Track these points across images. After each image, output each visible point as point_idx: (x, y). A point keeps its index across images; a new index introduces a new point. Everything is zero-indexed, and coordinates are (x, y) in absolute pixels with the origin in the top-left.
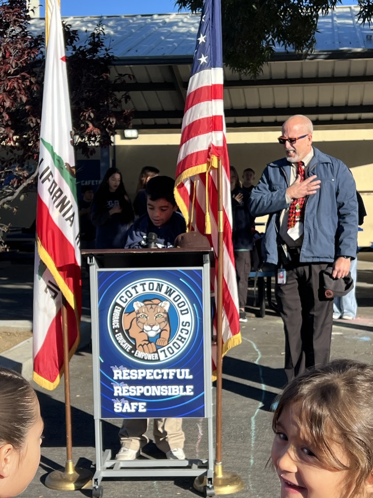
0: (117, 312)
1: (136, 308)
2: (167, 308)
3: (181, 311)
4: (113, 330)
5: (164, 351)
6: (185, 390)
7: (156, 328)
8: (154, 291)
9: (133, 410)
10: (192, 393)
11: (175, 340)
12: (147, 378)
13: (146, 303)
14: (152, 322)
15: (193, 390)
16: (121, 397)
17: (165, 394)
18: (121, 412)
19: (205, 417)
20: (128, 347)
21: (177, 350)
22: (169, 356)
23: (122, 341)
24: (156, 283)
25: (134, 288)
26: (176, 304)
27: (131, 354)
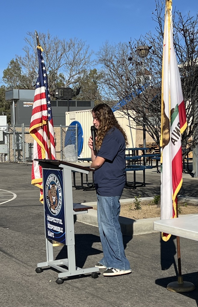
0: (47, 188)
1: (51, 188)
2: (56, 189)
3: (59, 191)
4: (47, 197)
5: (56, 209)
6: (61, 230)
7: (55, 198)
8: (53, 180)
9: (52, 236)
10: (62, 232)
11: (58, 205)
12: (54, 221)
13: (53, 185)
14: (54, 195)
15: (63, 231)
16: (49, 229)
17: (57, 230)
18: (49, 236)
19: (66, 245)
20: (50, 206)
21: (59, 210)
22: (58, 212)
23: (49, 203)
24: (54, 176)
25: (50, 178)
26: (58, 187)
27: (50, 209)
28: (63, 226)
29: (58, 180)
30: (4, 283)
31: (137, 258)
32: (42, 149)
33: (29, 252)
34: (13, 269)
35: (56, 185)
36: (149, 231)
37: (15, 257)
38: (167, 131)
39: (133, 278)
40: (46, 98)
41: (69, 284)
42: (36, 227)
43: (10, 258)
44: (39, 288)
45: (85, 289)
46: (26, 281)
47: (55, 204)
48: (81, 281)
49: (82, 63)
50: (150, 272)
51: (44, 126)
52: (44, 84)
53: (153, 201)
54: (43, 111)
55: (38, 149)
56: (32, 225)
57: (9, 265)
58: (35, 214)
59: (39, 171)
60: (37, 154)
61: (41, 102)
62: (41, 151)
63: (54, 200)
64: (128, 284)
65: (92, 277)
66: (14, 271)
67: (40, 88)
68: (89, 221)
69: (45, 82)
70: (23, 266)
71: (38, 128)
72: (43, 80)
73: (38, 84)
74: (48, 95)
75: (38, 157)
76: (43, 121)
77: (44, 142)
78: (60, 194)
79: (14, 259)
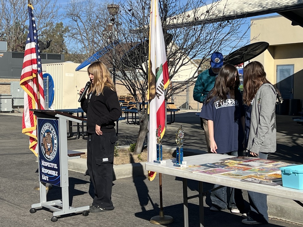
0: (42, 136)
1: (46, 136)
2: (52, 136)
3: (55, 138)
4: (42, 144)
5: (51, 155)
6: (56, 174)
7: (50, 145)
8: (49, 129)
9: (46, 180)
10: (57, 175)
11: (54, 151)
12: (48, 166)
13: (48, 133)
14: (49, 142)
16: (43, 173)
17: (52, 174)
18: (43, 180)
19: (61, 187)
20: (45, 152)
21: (54, 156)
22: (53, 157)
23: (43, 149)
24: (49, 125)
25: (45, 126)
26: (53, 135)
27: (45, 155)
28: (58, 170)
29: (53, 128)
30: (2, 223)
31: (120, 198)
32: (32, 100)
33: (19, 195)
34: (8, 211)
35: (51, 133)
36: (128, 175)
37: (7, 200)
38: (153, 86)
39: (120, 215)
40: (36, 53)
41: (63, 221)
42: (22, 174)
43: (2, 201)
44: (36, 225)
45: (78, 225)
46: (22, 220)
47: (49, 151)
48: (74, 218)
49: (50, 17)
50: (134, 209)
51: (35, 79)
52: (34, 40)
53: (129, 149)
54: (33, 65)
55: (28, 100)
56: (17, 172)
57: (2, 207)
58: (17, 162)
59: (29, 121)
60: (28, 105)
61: (31, 56)
62: (32, 102)
63: (49, 147)
64: (116, 219)
65: (83, 215)
66: (8, 212)
67: (30, 43)
68: (72, 167)
69: (35, 38)
70: (17, 207)
71: (29, 81)
72: (34, 35)
73: (29, 39)
74: (38, 50)
75: (29, 107)
76: (33, 74)
77: (34, 94)
78: (56, 141)
79: (6, 202)
